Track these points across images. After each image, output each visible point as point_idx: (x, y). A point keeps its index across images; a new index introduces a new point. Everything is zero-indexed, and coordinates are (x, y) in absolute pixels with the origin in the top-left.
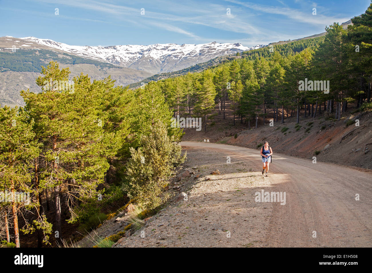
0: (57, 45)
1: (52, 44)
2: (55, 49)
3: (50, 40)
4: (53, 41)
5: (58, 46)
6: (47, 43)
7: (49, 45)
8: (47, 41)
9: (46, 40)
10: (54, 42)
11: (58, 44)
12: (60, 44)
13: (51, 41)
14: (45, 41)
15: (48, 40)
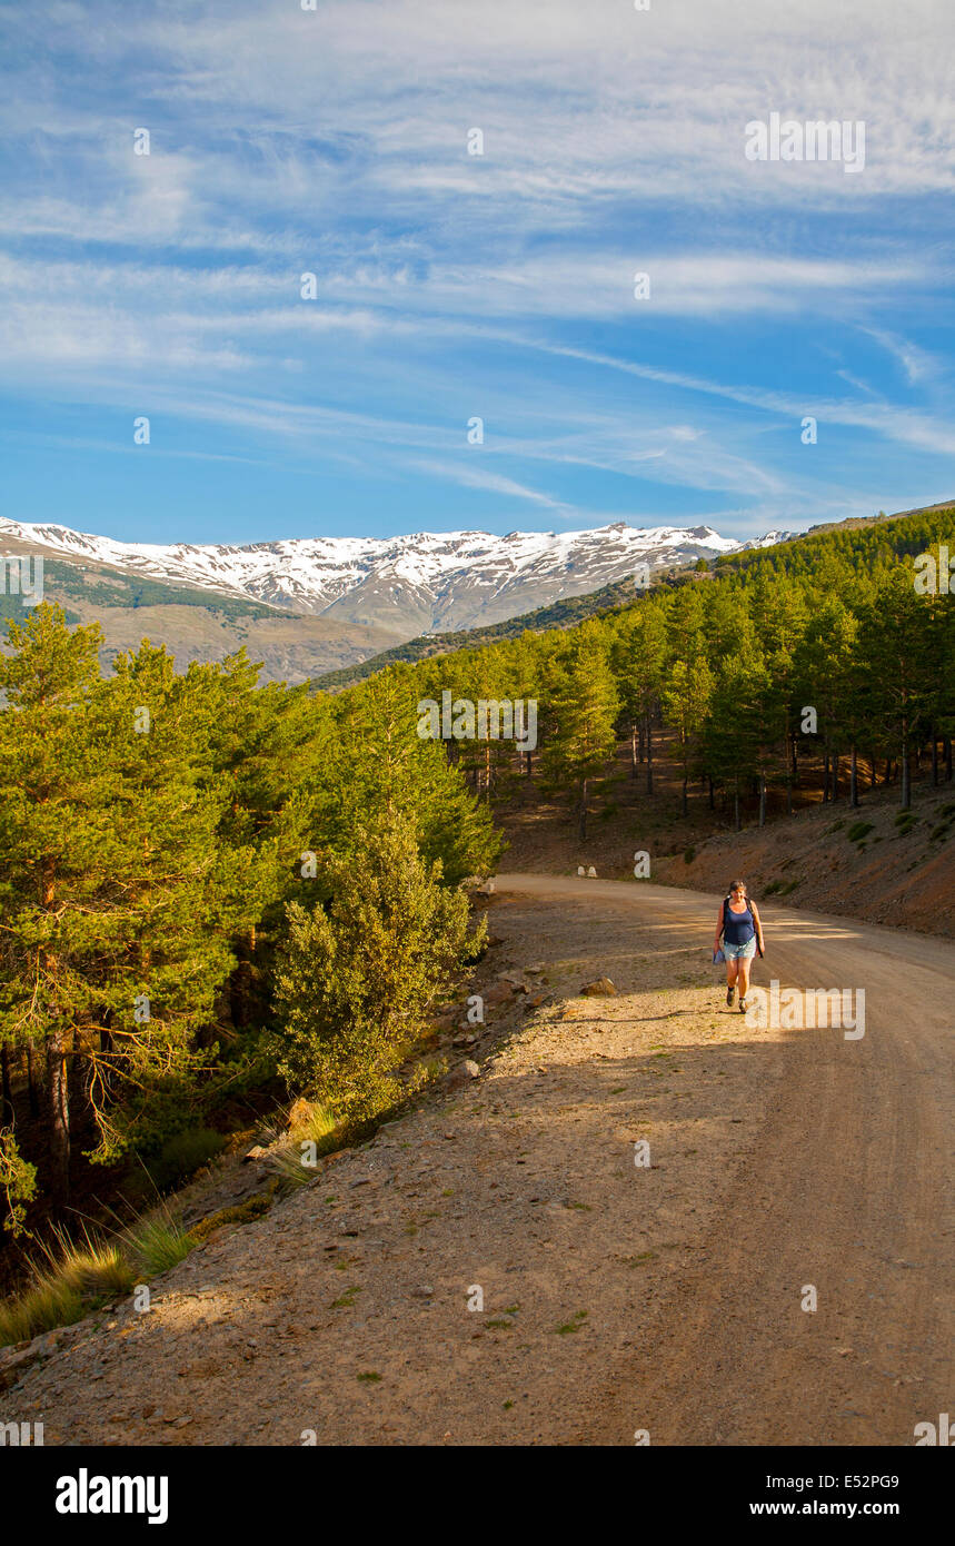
0: (80, 541)
1: (65, 540)
2: (76, 557)
3: (57, 527)
4: (68, 531)
5: (85, 545)
6: (47, 538)
7: (55, 543)
8: (49, 530)
9: (45, 526)
10: (71, 534)
11: (85, 540)
12: (92, 538)
13: (62, 528)
14: (42, 530)
15: (51, 526)
